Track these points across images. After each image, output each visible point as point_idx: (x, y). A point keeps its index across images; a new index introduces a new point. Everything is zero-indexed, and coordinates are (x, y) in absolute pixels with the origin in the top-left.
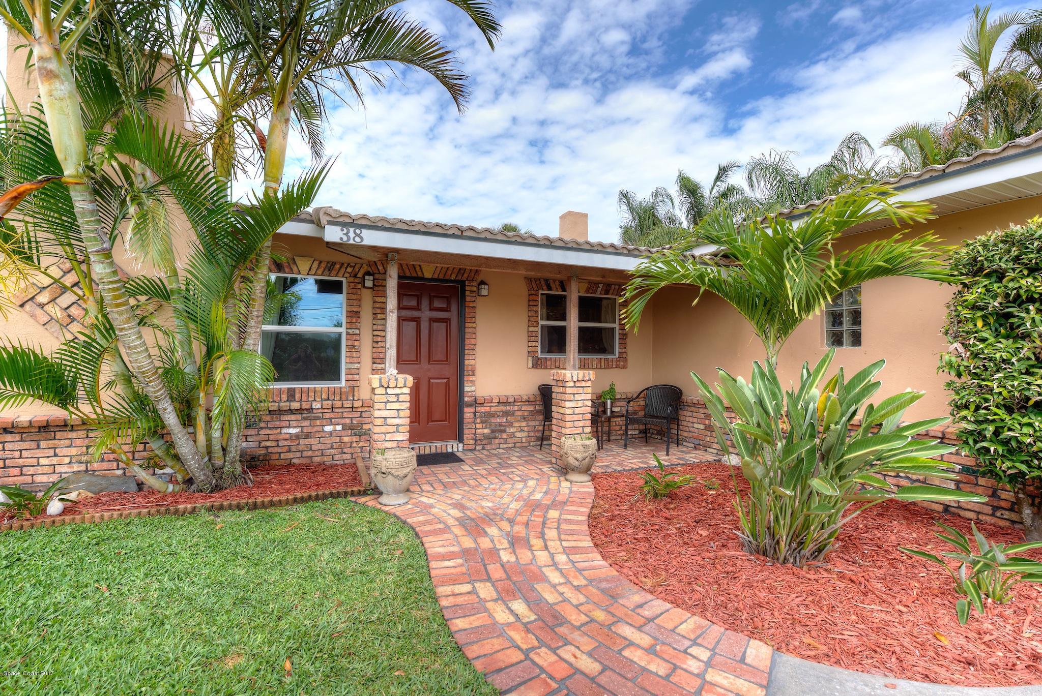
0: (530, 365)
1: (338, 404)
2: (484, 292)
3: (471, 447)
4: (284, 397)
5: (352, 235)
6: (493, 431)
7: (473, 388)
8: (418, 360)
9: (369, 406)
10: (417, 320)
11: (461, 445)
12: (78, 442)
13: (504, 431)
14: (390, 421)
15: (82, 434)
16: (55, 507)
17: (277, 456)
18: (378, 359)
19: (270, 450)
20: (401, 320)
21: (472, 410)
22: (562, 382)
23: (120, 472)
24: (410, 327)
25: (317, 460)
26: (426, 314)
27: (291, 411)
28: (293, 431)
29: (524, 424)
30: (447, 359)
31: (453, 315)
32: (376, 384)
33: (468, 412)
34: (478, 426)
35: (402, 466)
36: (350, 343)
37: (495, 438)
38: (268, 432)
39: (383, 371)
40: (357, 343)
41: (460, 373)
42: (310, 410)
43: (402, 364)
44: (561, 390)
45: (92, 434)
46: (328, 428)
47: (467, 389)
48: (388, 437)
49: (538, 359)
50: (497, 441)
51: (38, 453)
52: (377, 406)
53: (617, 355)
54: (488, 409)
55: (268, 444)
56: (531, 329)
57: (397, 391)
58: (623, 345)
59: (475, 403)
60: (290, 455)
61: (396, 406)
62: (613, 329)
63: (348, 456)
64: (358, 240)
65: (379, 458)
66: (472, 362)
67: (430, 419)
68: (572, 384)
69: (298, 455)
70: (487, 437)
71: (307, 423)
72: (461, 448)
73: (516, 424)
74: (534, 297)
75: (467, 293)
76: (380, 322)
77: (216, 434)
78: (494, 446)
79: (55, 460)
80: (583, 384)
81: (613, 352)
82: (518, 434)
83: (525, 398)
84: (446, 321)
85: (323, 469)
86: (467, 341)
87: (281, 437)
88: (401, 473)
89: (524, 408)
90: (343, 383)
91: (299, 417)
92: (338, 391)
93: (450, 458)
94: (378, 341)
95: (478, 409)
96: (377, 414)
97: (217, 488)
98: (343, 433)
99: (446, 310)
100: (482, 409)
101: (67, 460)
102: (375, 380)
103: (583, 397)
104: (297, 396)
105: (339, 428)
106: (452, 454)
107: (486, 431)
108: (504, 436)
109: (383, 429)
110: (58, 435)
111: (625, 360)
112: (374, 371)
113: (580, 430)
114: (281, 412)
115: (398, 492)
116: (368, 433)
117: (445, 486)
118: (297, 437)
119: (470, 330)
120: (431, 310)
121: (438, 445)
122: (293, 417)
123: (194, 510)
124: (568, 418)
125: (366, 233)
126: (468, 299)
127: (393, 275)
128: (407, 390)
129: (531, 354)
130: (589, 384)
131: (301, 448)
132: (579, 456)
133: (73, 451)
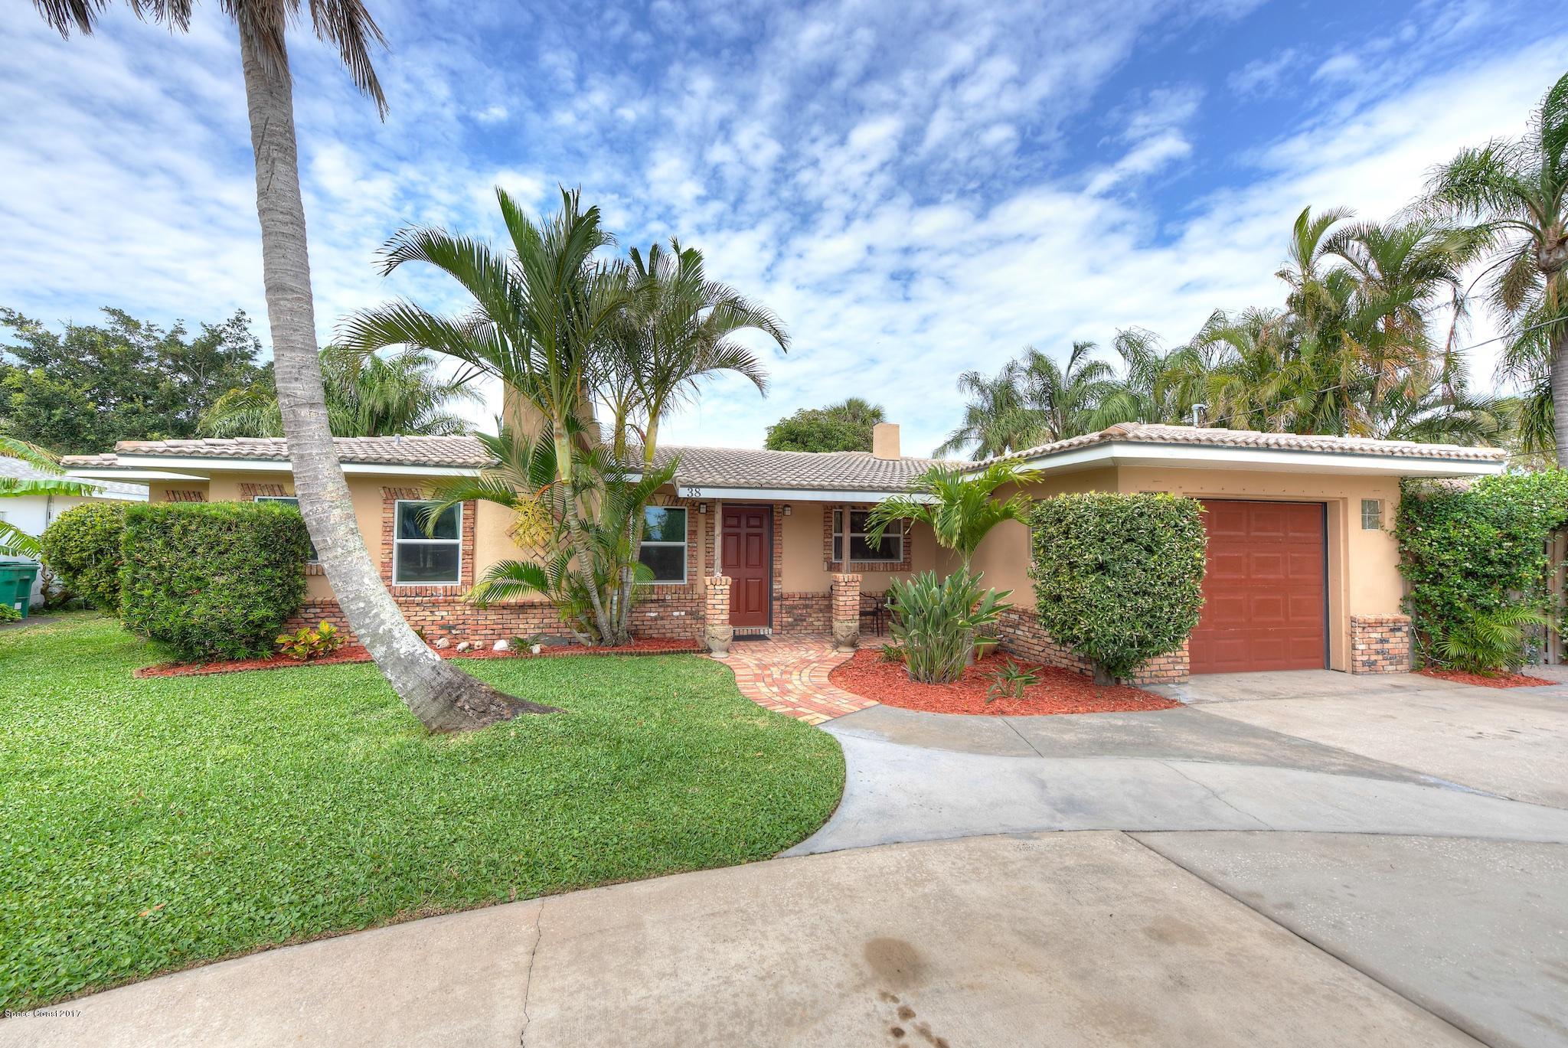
0: (826, 569)
1: (683, 596)
2: (788, 513)
3: (778, 631)
4: (647, 591)
5: (694, 492)
6: (795, 620)
7: (780, 586)
8: (738, 565)
9: (703, 598)
10: (738, 535)
11: (770, 630)
12: (538, 616)
13: (805, 620)
14: (716, 607)
15: (540, 611)
16: (536, 649)
17: (642, 632)
18: (710, 565)
19: (639, 627)
20: (725, 536)
21: (779, 603)
22: (837, 582)
23: (559, 635)
24: (732, 540)
25: (668, 635)
26: (744, 531)
27: (652, 601)
28: (653, 615)
29: (821, 615)
30: (760, 564)
31: (765, 531)
32: (708, 583)
33: (776, 605)
34: (783, 615)
35: (724, 633)
36: (690, 553)
37: (797, 625)
38: (638, 615)
39: (712, 574)
40: (695, 553)
41: (769, 575)
42: (664, 600)
43: (726, 569)
44: (837, 588)
45: (545, 611)
46: (676, 614)
47: (775, 587)
48: (716, 617)
49: (832, 563)
50: (799, 628)
51: (519, 621)
52: (709, 597)
53: (902, 560)
54: (791, 603)
55: (637, 623)
56: (826, 540)
57: (722, 587)
58: (908, 551)
59: (781, 598)
60: (651, 632)
61: (721, 597)
62: (898, 538)
63: (689, 634)
64: (698, 495)
65: (710, 628)
66: (779, 567)
67: (747, 609)
68: (844, 584)
69: (656, 631)
70: (790, 624)
71: (662, 610)
72: (770, 632)
73: (815, 615)
74: (829, 515)
75: (775, 514)
76: (711, 537)
77: (615, 612)
78: (796, 632)
79: (527, 626)
80: (853, 584)
81: (898, 558)
82: (816, 623)
83: (821, 594)
84: (760, 535)
85: (672, 641)
86: (775, 551)
87: (646, 618)
88: (724, 638)
89: (820, 603)
90: (686, 583)
91: (657, 605)
92: (682, 588)
93: (763, 638)
94: (709, 551)
95: (784, 602)
96: (709, 601)
97: (616, 645)
98: (686, 617)
99: (760, 526)
100: (787, 603)
101: (533, 626)
102: (708, 580)
103: (853, 593)
104: (656, 590)
105: (683, 613)
106: (764, 635)
107: (790, 620)
108: (805, 624)
109: (713, 612)
110: (529, 611)
111: (909, 564)
112: (707, 574)
113: (851, 617)
114: (645, 601)
115: (722, 650)
116: (703, 619)
117: (753, 651)
118: (656, 619)
119: (778, 542)
120: (748, 526)
121: (754, 629)
122: (653, 605)
123: (608, 654)
124: (841, 608)
125: (702, 490)
126: (775, 518)
127: (719, 510)
128: (727, 587)
129: (827, 560)
130: (858, 584)
131: (658, 627)
132: (843, 634)
133: (536, 621)
